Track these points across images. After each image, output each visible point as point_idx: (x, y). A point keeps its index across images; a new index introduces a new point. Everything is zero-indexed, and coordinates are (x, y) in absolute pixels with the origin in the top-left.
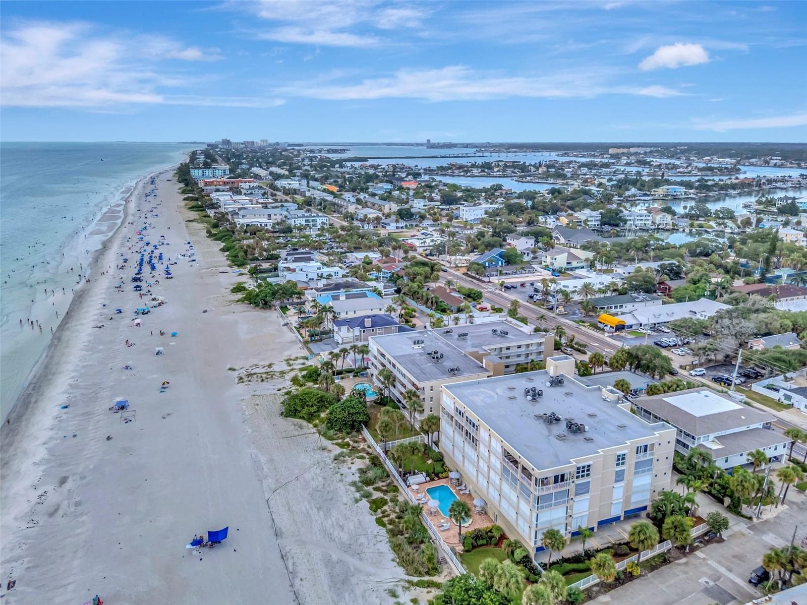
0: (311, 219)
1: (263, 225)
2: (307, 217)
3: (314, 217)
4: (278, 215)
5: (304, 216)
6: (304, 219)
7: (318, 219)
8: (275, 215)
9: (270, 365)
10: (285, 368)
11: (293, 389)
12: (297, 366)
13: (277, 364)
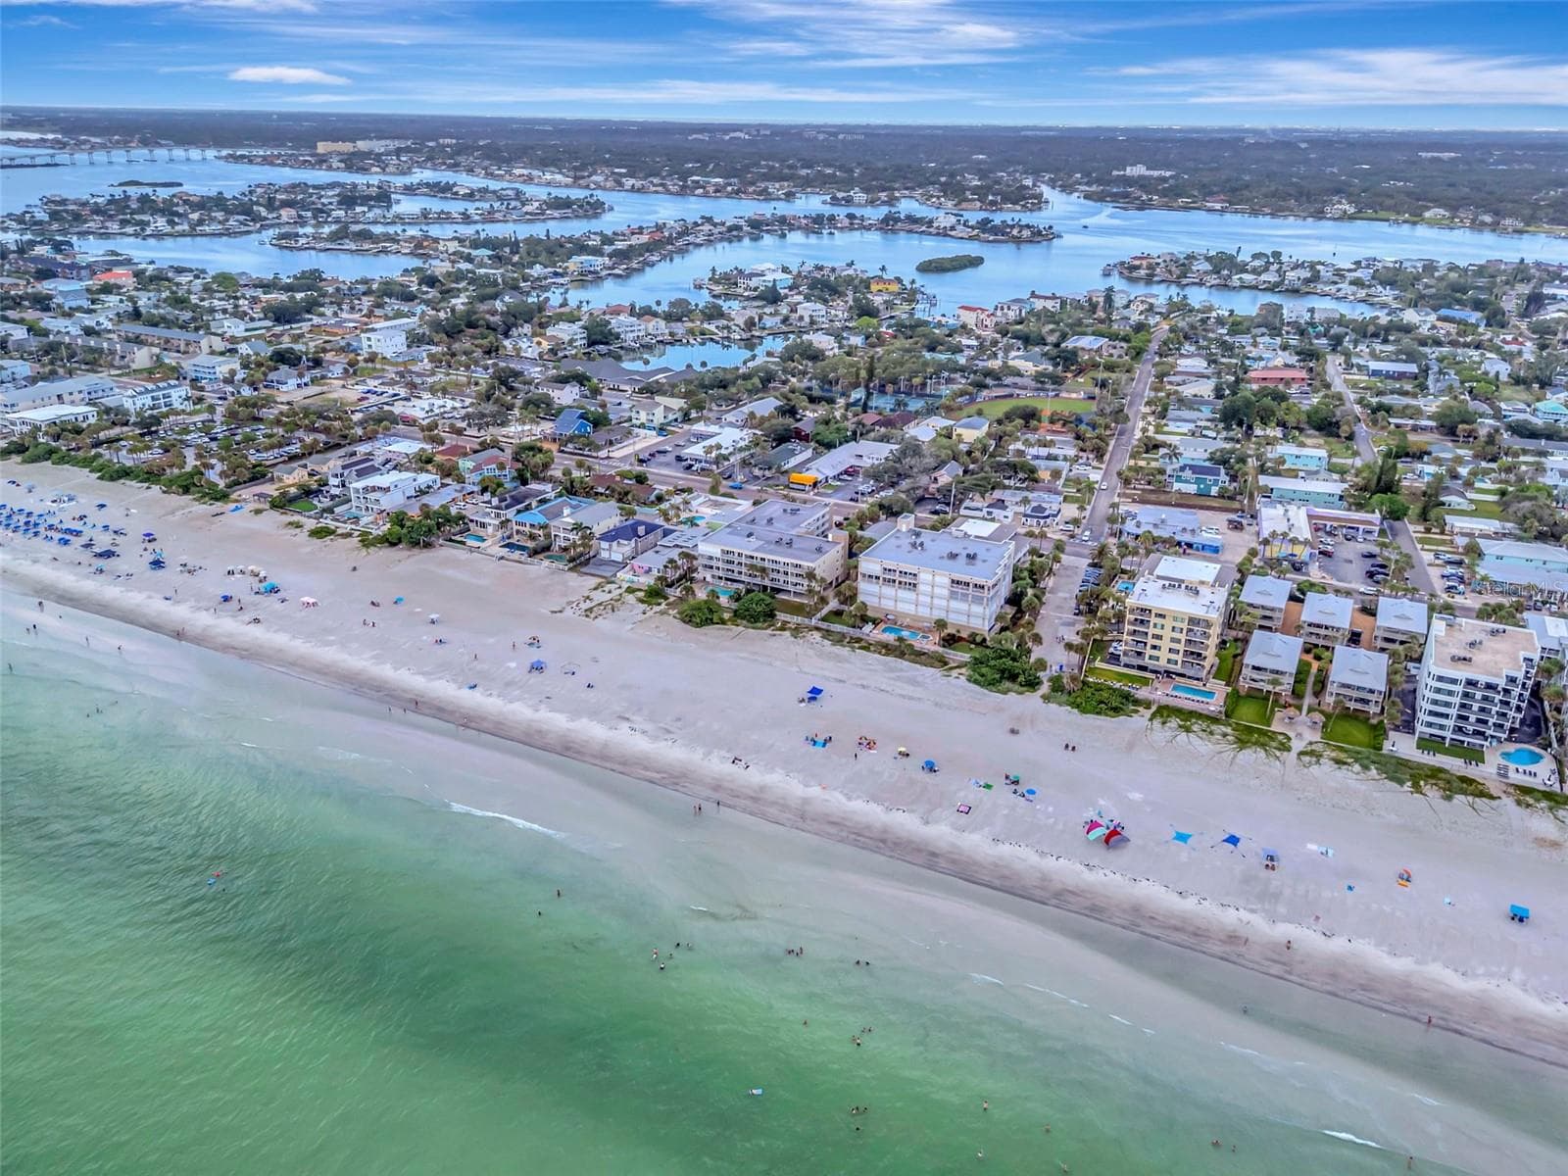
0: (160, 393)
1: (81, 418)
2: (153, 391)
3: (164, 388)
4: (76, 394)
5: (147, 391)
6: (149, 396)
7: (172, 392)
8: (71, 394)
9: (588, 598)
10: (609, 596)
11: (657, 608)
12: (619, 591)
13: (593, 595)
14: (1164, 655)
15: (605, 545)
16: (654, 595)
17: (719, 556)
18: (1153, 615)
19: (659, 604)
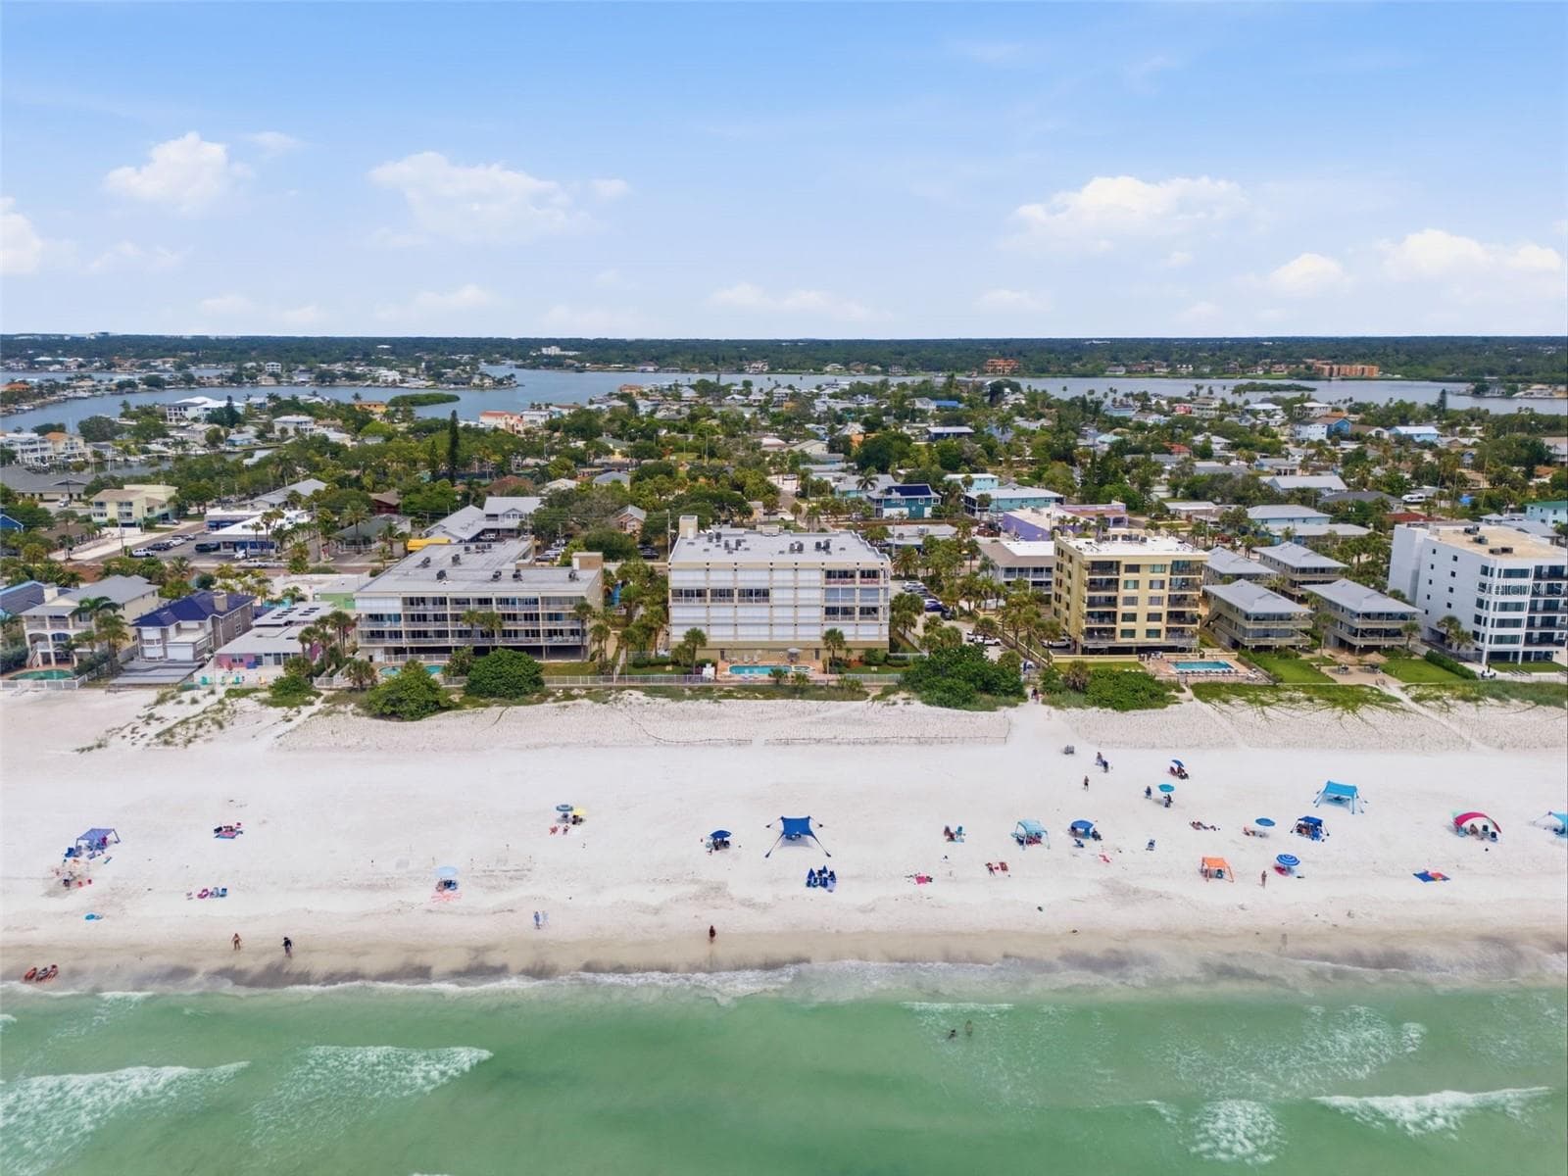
9: (151, 716)
10: (197, 709)
11: (306, 711)
12: (214, 699)
13: (158, 711)
14: (1141, 626)
15: (151, 633)
16: (291, 690)
17: (399, 611)
18: (1122, 569)
19: (311, 703)
